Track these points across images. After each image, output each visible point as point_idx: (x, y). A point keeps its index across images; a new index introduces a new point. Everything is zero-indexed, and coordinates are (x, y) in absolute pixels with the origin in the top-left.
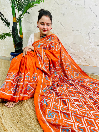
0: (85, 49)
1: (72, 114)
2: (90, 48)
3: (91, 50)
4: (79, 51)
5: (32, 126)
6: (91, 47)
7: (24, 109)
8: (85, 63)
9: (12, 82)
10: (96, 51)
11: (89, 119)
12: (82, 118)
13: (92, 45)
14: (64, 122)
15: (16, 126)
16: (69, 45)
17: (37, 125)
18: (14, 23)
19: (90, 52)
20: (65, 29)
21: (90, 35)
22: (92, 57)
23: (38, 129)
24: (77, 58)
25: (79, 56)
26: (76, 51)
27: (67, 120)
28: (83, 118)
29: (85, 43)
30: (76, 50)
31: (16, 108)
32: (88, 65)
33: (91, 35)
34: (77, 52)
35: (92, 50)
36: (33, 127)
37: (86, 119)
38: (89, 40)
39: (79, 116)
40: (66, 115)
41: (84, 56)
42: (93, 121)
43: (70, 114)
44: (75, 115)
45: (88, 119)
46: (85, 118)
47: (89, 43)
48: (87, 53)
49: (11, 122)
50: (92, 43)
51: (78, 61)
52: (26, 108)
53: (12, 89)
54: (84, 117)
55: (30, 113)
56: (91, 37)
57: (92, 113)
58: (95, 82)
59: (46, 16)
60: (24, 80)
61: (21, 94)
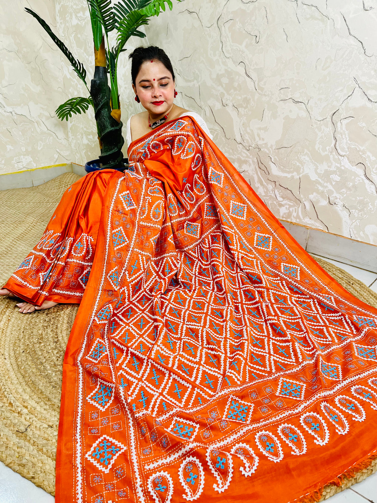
0: (316, 172)
1: (148, 362)
2: (333, 168)
3: (337, 178)
4: (298, 177)
5: (47, 365)
6: (338, 168)
7: (55, 327)
8: (313, 222)
9: (45, 256)
10: (351, 184)
11: (181, 381)
12: (167, 375)
13: (340, 157)
15: (16, 359)
16: (268, 152)
17: (59, 365)
19: (334, 183)
20: (259, 94)
21: (337, 123)
22: (337, 201)
23: (54, 375)
24: (290, 200)
25: (296, 192)
26: (289, 176)
27: (129, 371)
28: (169, 374)
29: (319, 149)
30: (289, 172)
31: (37, 321)
32: (321, 227)
33: (339, 124)
34: (293, 177)
35: (339, 176)
36: (49, 367)
37: (174, 379)
38: (334, 142)
39: (161, 368)
40: (135, 361)
41: (311, 197)
42: (189, 387)
43: (145, 361)
44: (155, 364)
45: (178, 379)
46: (173, 376)
47: (331, 152)
48: (323, 186)
49: (12, 348)
50: (342, 153)
51: (291, 209)
52: (59, 325)
53: (43, 274)
54: (172, 374)
55: (60, 338)
56: (339, 129)
57: (204, 369)
58: (301, 288)
59: (152, 62)
60: (69, 255)
61: (55, 287)
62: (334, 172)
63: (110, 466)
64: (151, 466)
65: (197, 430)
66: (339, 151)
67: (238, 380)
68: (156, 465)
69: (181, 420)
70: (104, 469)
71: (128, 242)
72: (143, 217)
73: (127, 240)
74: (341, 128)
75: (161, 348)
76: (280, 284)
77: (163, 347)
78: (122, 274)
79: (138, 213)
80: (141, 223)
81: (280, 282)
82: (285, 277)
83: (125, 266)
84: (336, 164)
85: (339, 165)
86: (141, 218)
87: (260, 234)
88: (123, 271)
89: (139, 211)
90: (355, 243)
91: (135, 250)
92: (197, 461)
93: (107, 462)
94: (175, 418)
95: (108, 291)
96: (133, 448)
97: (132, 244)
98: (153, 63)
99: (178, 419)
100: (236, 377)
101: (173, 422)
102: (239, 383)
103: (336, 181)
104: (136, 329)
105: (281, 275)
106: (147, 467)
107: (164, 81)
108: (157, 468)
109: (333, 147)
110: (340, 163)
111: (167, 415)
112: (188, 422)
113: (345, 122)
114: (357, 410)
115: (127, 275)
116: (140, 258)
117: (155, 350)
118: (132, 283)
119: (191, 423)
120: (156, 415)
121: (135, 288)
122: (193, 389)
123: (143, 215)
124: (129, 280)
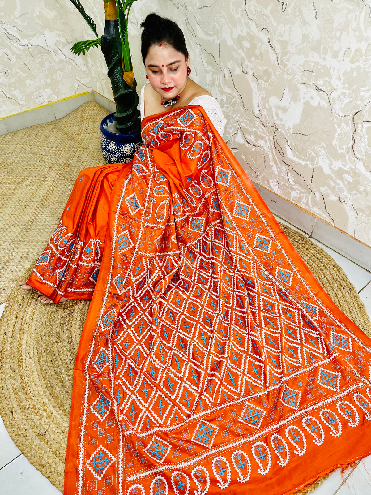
0: (330, 168)
1: (140, 375)
2: (347, 168)
3: (350, 179)
4: (312, 167)
5: (62, 368)
6: (352, 169)
7: (69, 325)
8: (321, 213)
9: (60, 256)
10: (363, 188)
11: (165, 398)
12: (155, 390)
13: (356, 159)
14: (117, 383)
15: (39, 358)
16: (284, 134)
17: (72, 369)
18: (107, 22)
19: (346, 183)
20: (281, 68)
21: (358, 123)
22: (347, 200)
23: (67, 379)
24: (300, 185)
25: (308, 181)
26: (303, 163)
27: (125, 381)
28: (156, 390)
29: (336, 145)
30: (303, 160)
31: (56, 317)
32: (328, 220)
33: (360, 126)
34: (306, 165)
35: (352, 178)
36: (63, 371)
37: (159, 395)
38: (352, 142)
39: (150, 383)
40: (131, 372)
41: (322, 189)
42: (170, 404)
43: (139, 374)
44: (146, 378)
45: (163, 396)
46: (159, 392)
47: (348, 152)
48: (335, 182)
49: (36, 346)
50: (358, 156)
51: (302, 195)
52: (73, 323)
53: (59, 271)
54: (158, 390)
55: (73, 339)
56: (359, 131)
57: (186, 385)
58: (290, 297)
59: (160, 46)
60: (80, 258)
61: (69, 287)
62: (347, 172)
63: (102, 475)
64: (132, 478)
65: (169, 449)
66: (356, 153)
67: (210, 402)
68: (135, 477)
69: (159, 439)
70: (98, 477)
71: (133, 245)
72: (148, 218)
73: (132, 243)
74: (362, 130)
75: (153, 359)
76: (272, 289)
77: (155, 359)
78: (127, 275)
79: (144, 214)
80: (146, 224)
81: (272, 287)
82: (277, 283)
83: (130, 267)
84: (351, 165)
85: (353, 167)
86: (146, 219)
87: (261, 236)
88: (128, 272)
89: (144, 212)
90: (358, 243)
91: (140, 253)
92: (165, 481)
93: (100, 471)
94: (155, 436)
95: (114, 294)
96: (120, 460)
97: (137, 247)
98: (162, 47)
99: (157, 438)
100: (209, 400)
101: (153, 439)
102: (210, 405)
103: (348, 181)
104: (136, 334)
105: (274, 280)
106: (128, 479)
107: (174, 66)
108: (136, 480)
109: (351, 147)
110: (355, 166)
111: (149, 433)
112: (164, 442)
113: (366, 125)
114: (300, 444)
115: (132, 275)
116: (144, 260)
117: (148, 361)
118: (136, 283)
119: (166, 443)
120: (141, 430)
121: (139, 286)
122: (173, 406)
123: (148, 216)
124: (133, 281)
